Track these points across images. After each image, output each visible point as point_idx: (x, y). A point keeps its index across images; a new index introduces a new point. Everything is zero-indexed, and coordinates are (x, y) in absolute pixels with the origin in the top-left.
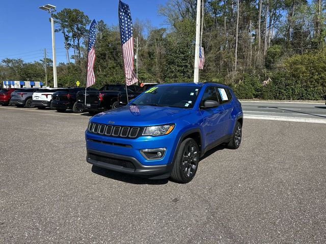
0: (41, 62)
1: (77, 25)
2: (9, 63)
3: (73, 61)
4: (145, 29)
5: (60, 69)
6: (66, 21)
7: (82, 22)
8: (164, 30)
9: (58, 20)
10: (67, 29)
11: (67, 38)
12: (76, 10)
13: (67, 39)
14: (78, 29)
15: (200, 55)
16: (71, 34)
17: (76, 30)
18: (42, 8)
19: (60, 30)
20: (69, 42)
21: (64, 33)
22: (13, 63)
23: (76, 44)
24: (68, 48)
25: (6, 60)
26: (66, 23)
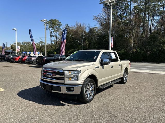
0: (39, 43)
1: (56, 26)
2: (25, 43)
3: (53, 43)
4: (87, 28)
5: (47, 47)
6: (51, 25)
7: (58, 25)
8: (97, 28)
9: (48, 25)
10: (52, 28)
12: (55, 20)
13: (51, 33)
14: (56, 28)
15: (112, 41)
16: (53, 31)
17: (55, 29)
18: (41, 21)
19: (48, 29)
20: (52, 34)
21: (50, 30)
22: (26, 44)
23: (55, 35)
24: (51, 37)
25: (24, 42)
26: (51, 26)
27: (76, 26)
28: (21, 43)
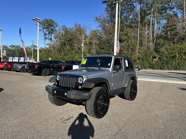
0: (30, 47)
1: (51, 28)
2: (13, 47)
3: (48, 47)
4: (88, 30)
5: (40, 51)
7: (53, 26)
8: (98, 30)
9: (41, 25)
10: (46, 30)
11: (45, 35)
12: (51, 20)
15: (117, 45)
16: (47, 33)
17: (50, 30)
18: (33, 20)
19: (42, 30)
20: (46, 37)
21: (44, 32)
22: (15, 47)
23: (50, 38)
24: (45, 40)
25: (11, 45)
26: (45, 27)
27: (75, 28)
28: (8, 46)
